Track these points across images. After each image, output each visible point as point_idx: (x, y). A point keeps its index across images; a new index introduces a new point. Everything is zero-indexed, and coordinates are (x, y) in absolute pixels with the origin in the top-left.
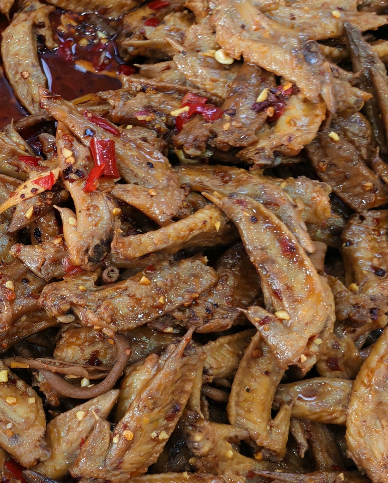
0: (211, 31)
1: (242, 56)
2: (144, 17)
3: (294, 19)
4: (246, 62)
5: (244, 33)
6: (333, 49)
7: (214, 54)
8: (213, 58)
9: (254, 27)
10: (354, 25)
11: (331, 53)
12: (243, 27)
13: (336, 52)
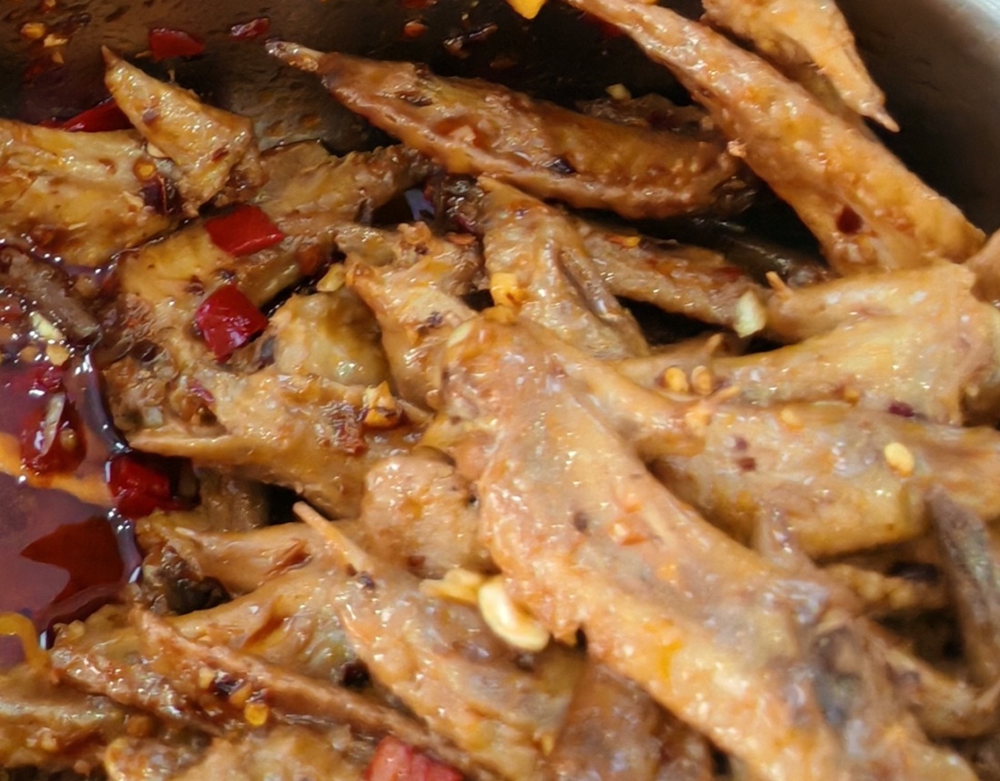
0: (460, 495)
1: (581, 637)
2: (194, 279)
3: (748, 465)
4: (600, 661)
5: (588, 550)
6: (894, 583)
7: (475, 590)
8: (474, 608)
9: (620, 531)
10: (963, 499)
11: (886, 597)
12: (581, 523)
13: (903, 593)
